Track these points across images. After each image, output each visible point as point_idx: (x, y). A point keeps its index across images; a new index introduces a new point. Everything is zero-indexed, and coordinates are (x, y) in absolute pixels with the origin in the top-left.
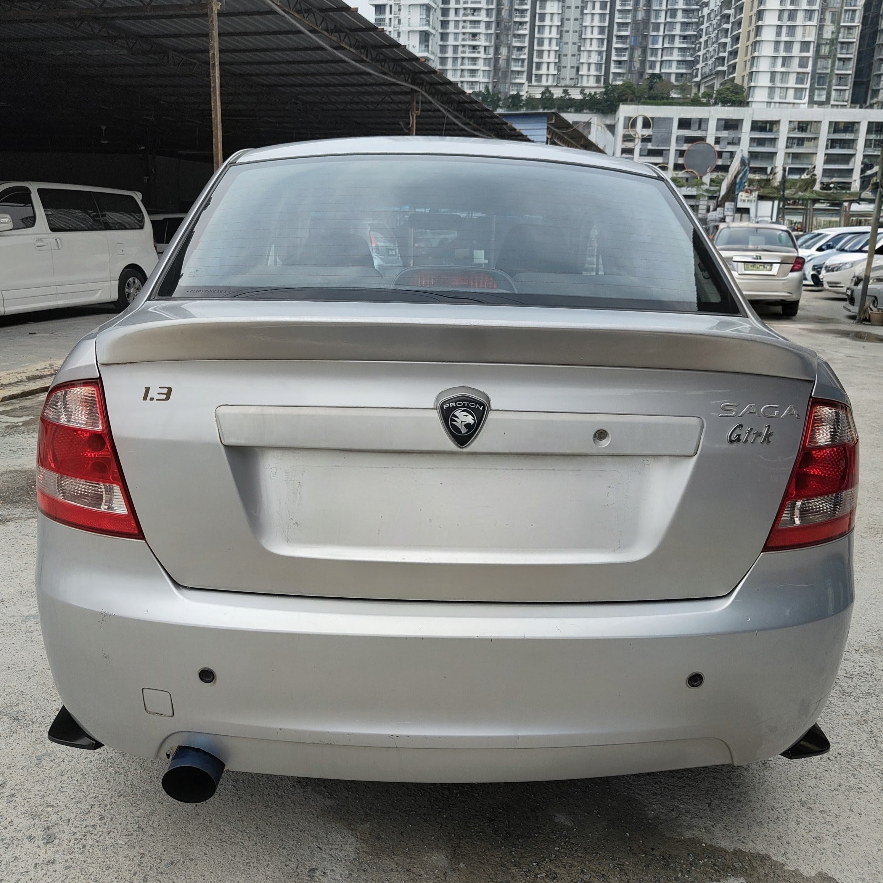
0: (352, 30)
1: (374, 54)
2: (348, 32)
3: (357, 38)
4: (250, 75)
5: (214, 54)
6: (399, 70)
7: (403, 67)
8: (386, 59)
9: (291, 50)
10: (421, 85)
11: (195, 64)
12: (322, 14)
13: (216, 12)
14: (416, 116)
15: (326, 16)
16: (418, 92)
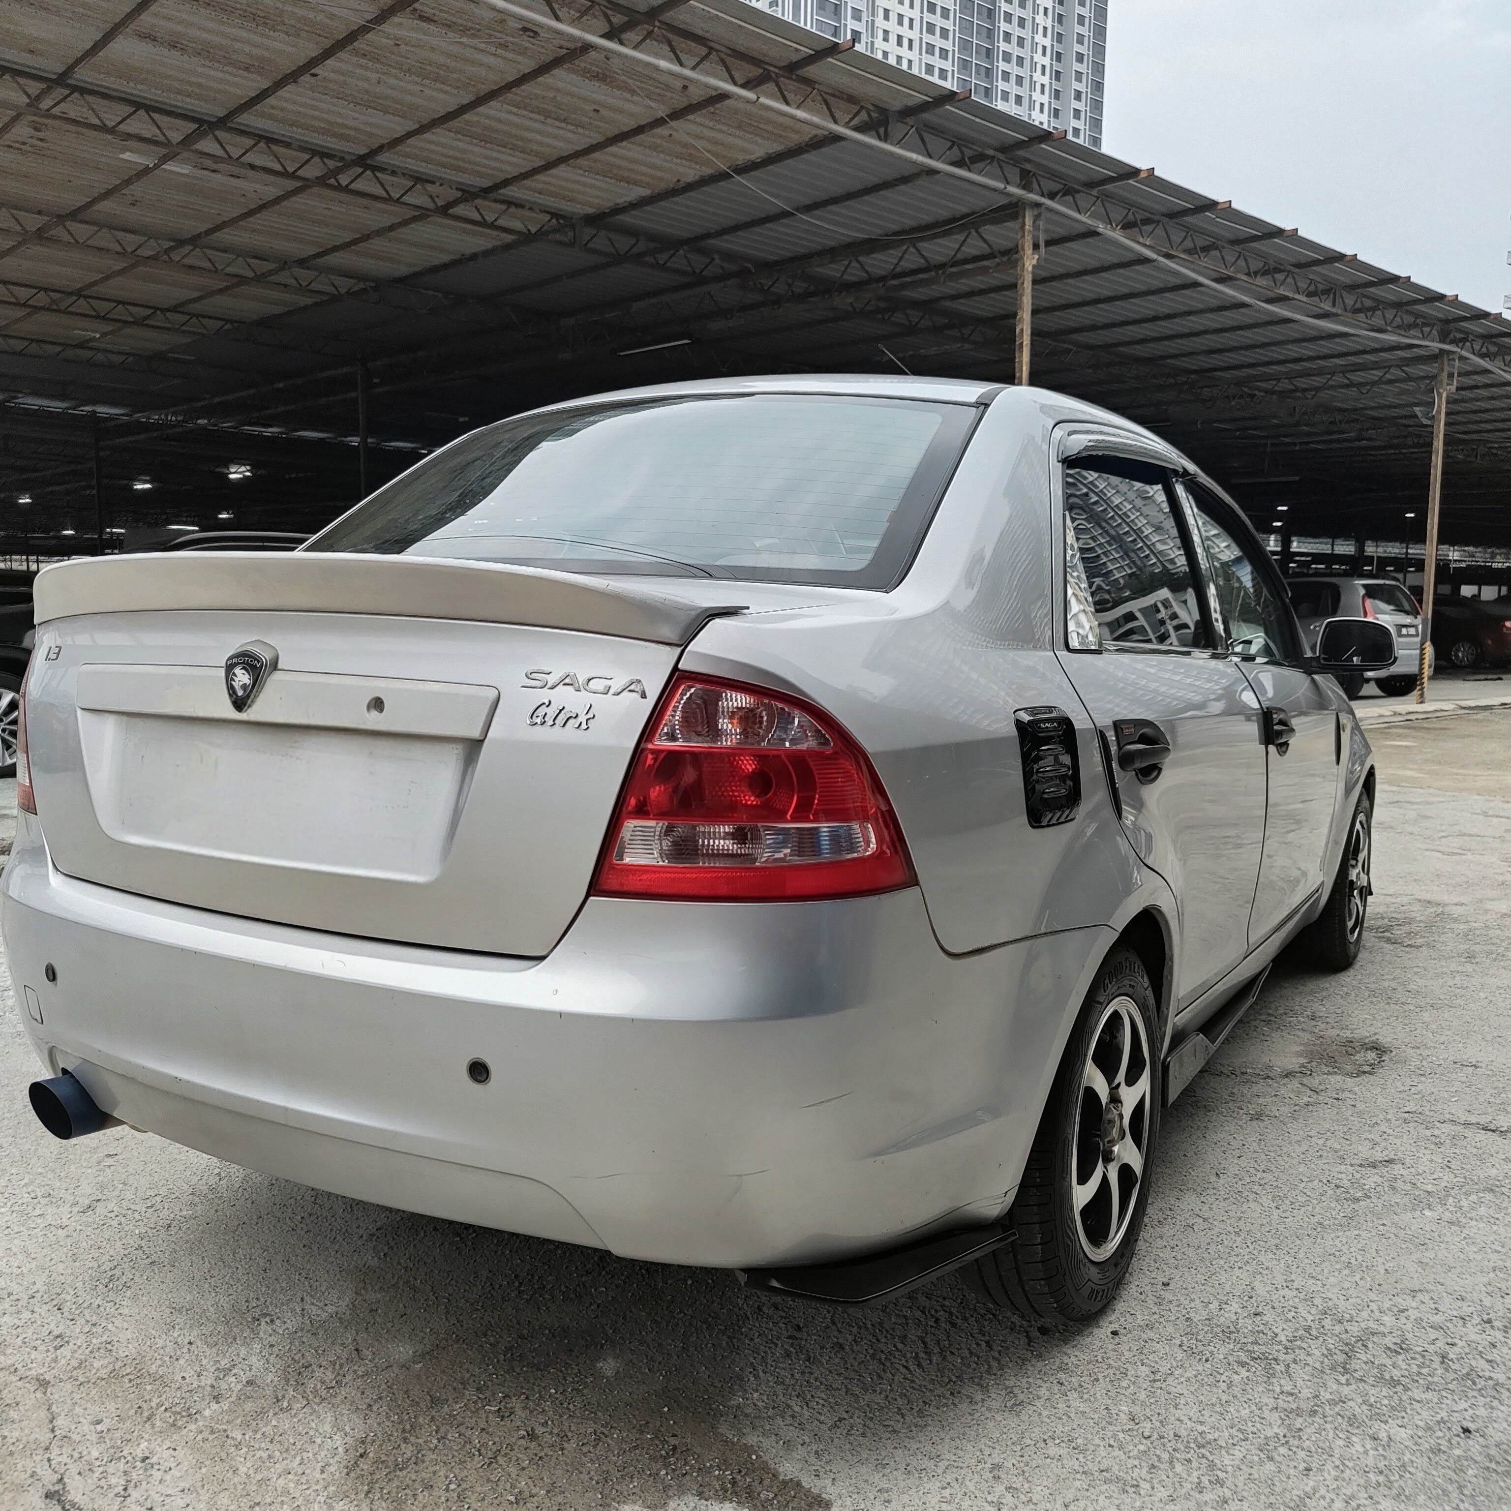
0: (1299, 266)
1: (1350, 300)
2: (1292, 269)
3: (1311, 277)
4: (1162, 358)
5: (1022, 330)
6: (1410, 319)
7: (1417, 315)
8: (1379, 304)
9: (1212, 310)
10: (1459, 342)
11: (1071, 350)
12: (1237, 248)
13: (1030, 269)
14: (1448, 397)
15: (1243, 249)
16: (1453, 353)
